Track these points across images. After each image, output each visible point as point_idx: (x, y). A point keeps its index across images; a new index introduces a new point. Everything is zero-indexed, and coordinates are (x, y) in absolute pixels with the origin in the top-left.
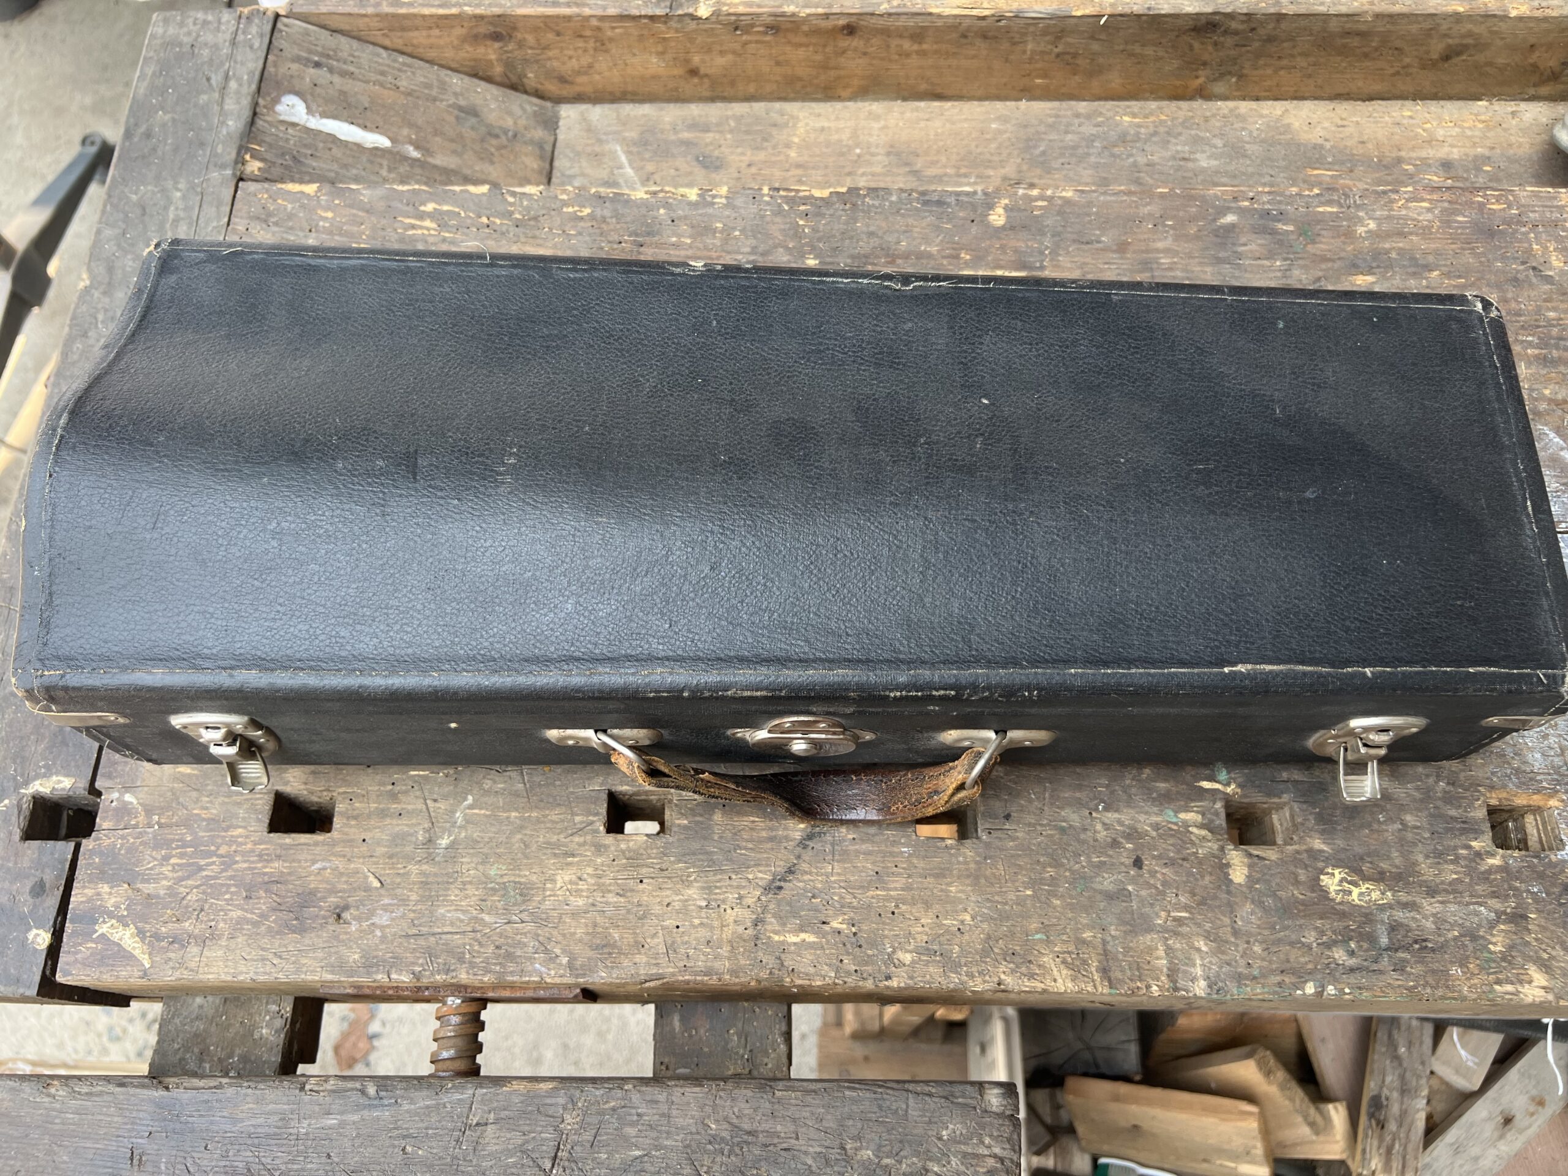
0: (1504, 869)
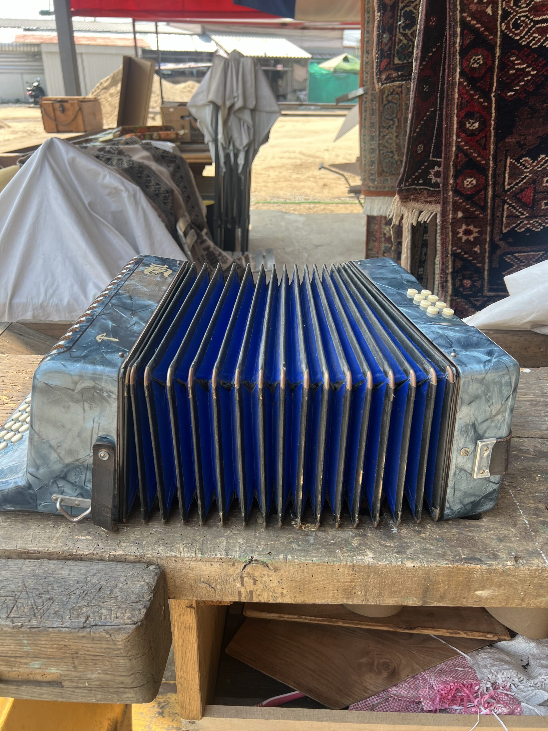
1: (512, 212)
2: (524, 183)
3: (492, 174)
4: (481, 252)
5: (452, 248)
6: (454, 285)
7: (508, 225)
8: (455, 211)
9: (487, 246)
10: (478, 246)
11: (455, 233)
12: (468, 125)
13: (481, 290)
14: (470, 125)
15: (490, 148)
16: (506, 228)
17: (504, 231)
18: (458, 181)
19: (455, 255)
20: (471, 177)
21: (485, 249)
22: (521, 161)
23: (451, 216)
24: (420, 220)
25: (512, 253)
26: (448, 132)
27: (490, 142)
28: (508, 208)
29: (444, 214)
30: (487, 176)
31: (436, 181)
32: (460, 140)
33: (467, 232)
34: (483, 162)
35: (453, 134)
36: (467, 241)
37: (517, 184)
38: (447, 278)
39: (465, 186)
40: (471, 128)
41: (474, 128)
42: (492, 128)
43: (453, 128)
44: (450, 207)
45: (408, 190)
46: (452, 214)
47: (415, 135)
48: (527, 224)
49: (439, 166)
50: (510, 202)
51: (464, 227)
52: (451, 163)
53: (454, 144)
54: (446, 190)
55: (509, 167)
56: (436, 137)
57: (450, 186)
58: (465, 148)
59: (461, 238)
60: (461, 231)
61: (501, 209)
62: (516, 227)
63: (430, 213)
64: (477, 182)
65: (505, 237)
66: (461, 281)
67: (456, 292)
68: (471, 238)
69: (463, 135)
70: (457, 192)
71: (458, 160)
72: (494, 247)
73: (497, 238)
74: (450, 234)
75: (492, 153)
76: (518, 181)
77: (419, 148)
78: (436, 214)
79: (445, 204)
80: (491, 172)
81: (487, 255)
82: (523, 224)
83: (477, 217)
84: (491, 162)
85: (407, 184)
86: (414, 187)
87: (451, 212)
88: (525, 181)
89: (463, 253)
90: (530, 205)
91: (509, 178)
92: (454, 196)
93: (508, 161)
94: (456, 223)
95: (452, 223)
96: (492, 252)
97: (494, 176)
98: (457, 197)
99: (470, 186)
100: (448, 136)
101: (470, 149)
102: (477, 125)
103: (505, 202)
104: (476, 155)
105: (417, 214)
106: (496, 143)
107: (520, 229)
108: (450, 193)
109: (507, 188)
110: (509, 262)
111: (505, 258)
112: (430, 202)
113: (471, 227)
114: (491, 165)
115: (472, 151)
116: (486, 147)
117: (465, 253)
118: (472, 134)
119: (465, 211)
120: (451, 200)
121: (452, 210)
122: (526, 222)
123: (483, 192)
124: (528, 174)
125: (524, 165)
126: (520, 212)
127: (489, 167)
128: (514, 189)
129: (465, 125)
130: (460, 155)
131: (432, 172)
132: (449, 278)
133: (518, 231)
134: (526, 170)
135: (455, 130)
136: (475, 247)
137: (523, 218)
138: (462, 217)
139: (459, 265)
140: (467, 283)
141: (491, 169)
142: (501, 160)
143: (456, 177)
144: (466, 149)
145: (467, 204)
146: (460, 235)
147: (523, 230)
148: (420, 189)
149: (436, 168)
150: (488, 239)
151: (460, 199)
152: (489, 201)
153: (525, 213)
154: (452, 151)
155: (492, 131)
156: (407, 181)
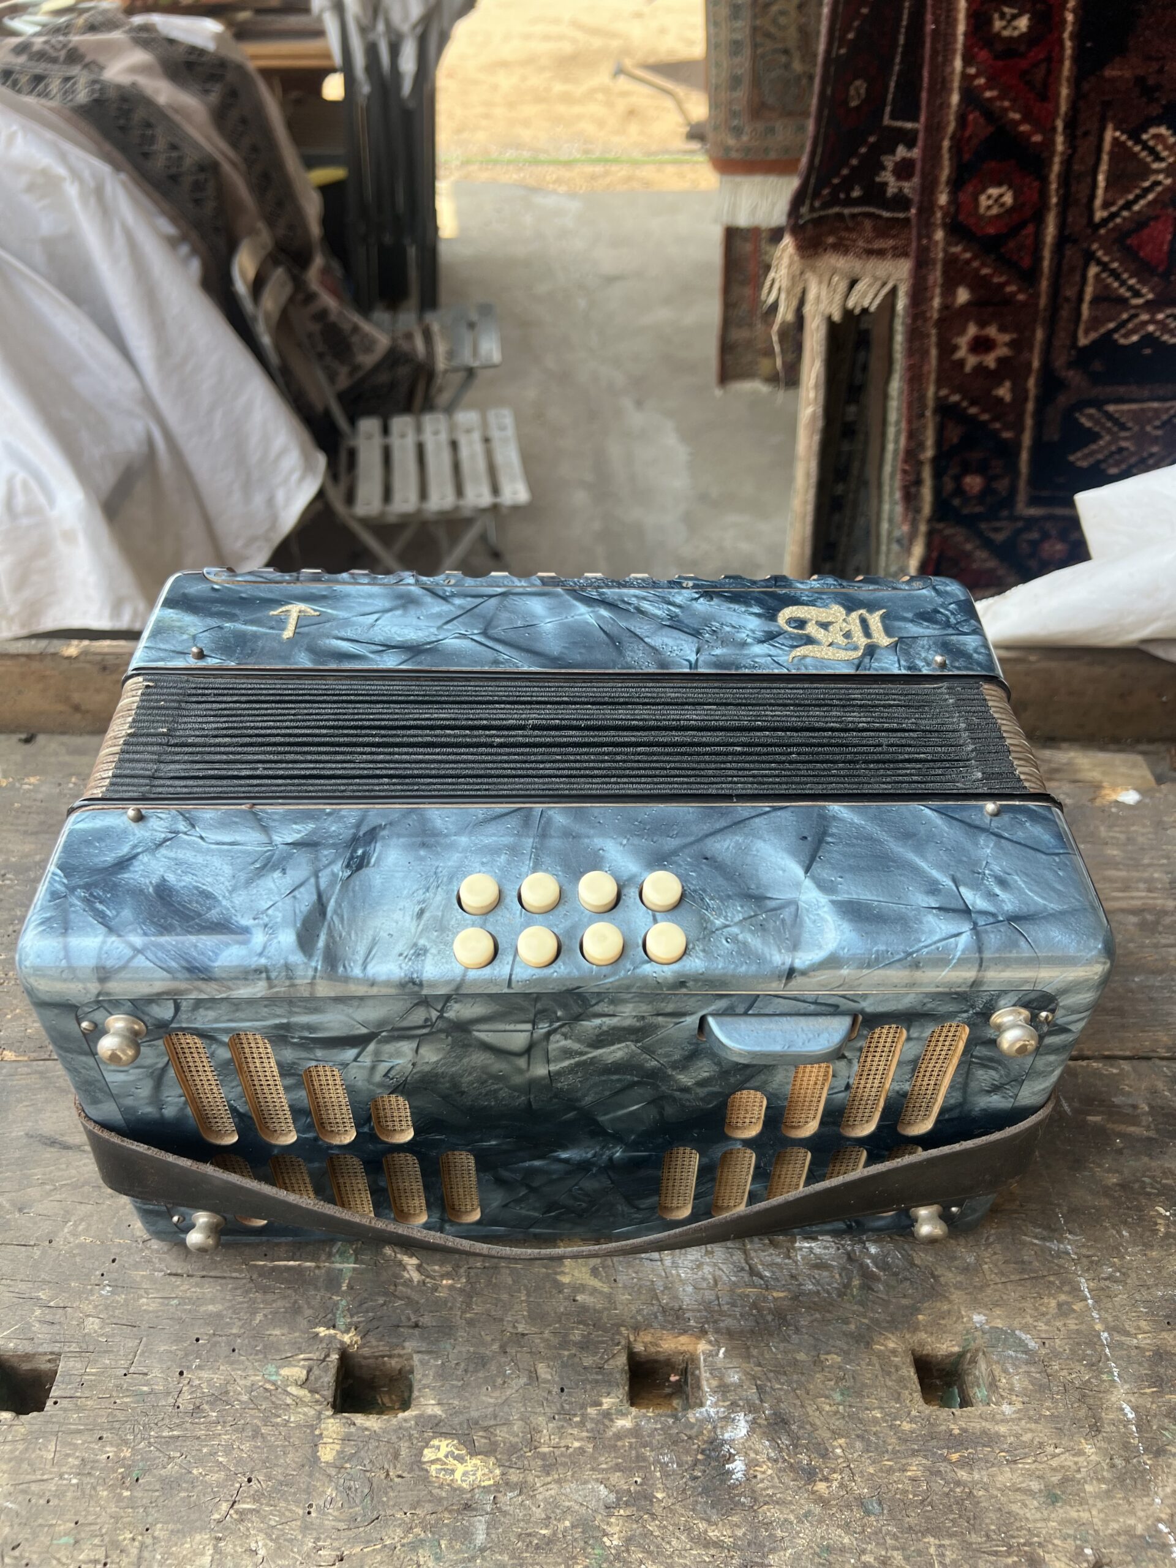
0: (636, 1432)
1: (1107, 287)
2: (1150, 203)
3: (1059, 175)
4: (1014, 399)
5: (936, 393)
6: (937, 491)
7: (1095, 322)
8: (949, 289)
9: (1031, 383)
10: (1008, 384)
11: (946, 348)
12: (998, 24)
13: (1009, 501)
14: (1004, 23)
15: (1058, 95)
16: (1087, 332)
17: (1083, 341)
18: (962, 197)
19: (944, 410)
20: (999, 184)
21: (1026, 391)
22: (1145, 137)
23: (936, 302)
24: (850, 304)
25: (1099, 404)
26: (940, 46)
27: (1058, 79)
28: (1097, 276)
29: (919, 295)
30: (1044, 181)
31: (901, 189)
32: (972, 71)
33: (981, 345)
34: (1037, 138)
35: (954, 51)
36: (980, 369)
37: (1128, 206)
38: (919, 474)
39: (982, 210)
40: (1006, 33)
41: (1016, 33)
42: (1066, 35)
43: (954, 35)
44: (936, 276)
45: (818, 222)
46: (943, 295)
47: (843, 51)
48: (1145, 323)
49: (910, 145)
50: (1106, 259)
51: (972, 330)
52: (946, 144)
53: (956, 84)
54: (926, 227)
55: (1112, 154)
56: (903, 54)
57: (939, 215)
58: (988, 94)
59: (961, 363)
60: (963, 342)
61: (1077, 278)
62: (1116, 330)
63: (879, 284)
64: (1015, 198)
65: (1083, 358)
66: (958, 479)
67: (943, 510)
68: (990, 360)
69: (983, 55)
70: (957, 229)
71: (967, 134)
72: (1051, 383)
73: (1060, 361)
74: (934, 352)
75: (1063, 108)
76: (1131, 197)
77: (852, 92)
78: (894, 291)
79: (922, 265)
80: (1056, 168)
81: (1030, 406)
82: (1136, 321)
83: (1008, 301)
84: (1060, 139)
85: (817, 204)
86: (836, 210)
87: (938, 291)
88: (1151, 197)
89: (965, 404)
90: (1161, 269)
91: (1107, 189)
92: (948, 243)
93: (1109, 134)
94: (951, 320)
95: (941, 323)
96: (1045, 399)
97: (1066, 178)
98: (956, 245)
99: (995, 211)
100: (940, 59)
101: (1000, 98)
102: (1023, 23)
103: (1089, 257)
104: (1017, 116)
105: (843, 286)
106: (1077, 82)
107: (1126, 336)
108: (939, 235)
109: (1099, 215)
110: (1089, 429)
111: (1077, 415)
112: (881, 253)
113: (992, 331)
114: (1060, 147)
115: (1006, 104)
116: (1046, 93)
117: (973, 403)
118: (1009, 50)
119: (977, 284)
120: (941, 255)
121: (942, 285)
122: (1145, 317)
123: (1030, 229)
124: (1161, 177)
125: (1152, 151)
126: (1131, 288)
127: (1053, 153)
128: (1118, 220)
129: (989, 22)
130: (971, 117)
131: (889, 162)
132: (927, 474)
133: (1122, 341)
134: (1156, 166)
135: (960, 39)
136: (1000, 384)
137: (1137, 307)
138: (969, 304)
139: (954, 434)
140: (973, 483)
141: (1057, 160)
142: (1086, 134)
143: (956, 184)
144: (990, 100)
145: (983, 265)
146: (961, 353)
147: (1135, 338)
148: (853, 216)
149: (901, 152)
150: (1036, 364)
151: (965, 250)
152: (1047, 254)
153: (1144, 290)
154: (949, 106)
155: (1068, 44)
156: (816, 194)
